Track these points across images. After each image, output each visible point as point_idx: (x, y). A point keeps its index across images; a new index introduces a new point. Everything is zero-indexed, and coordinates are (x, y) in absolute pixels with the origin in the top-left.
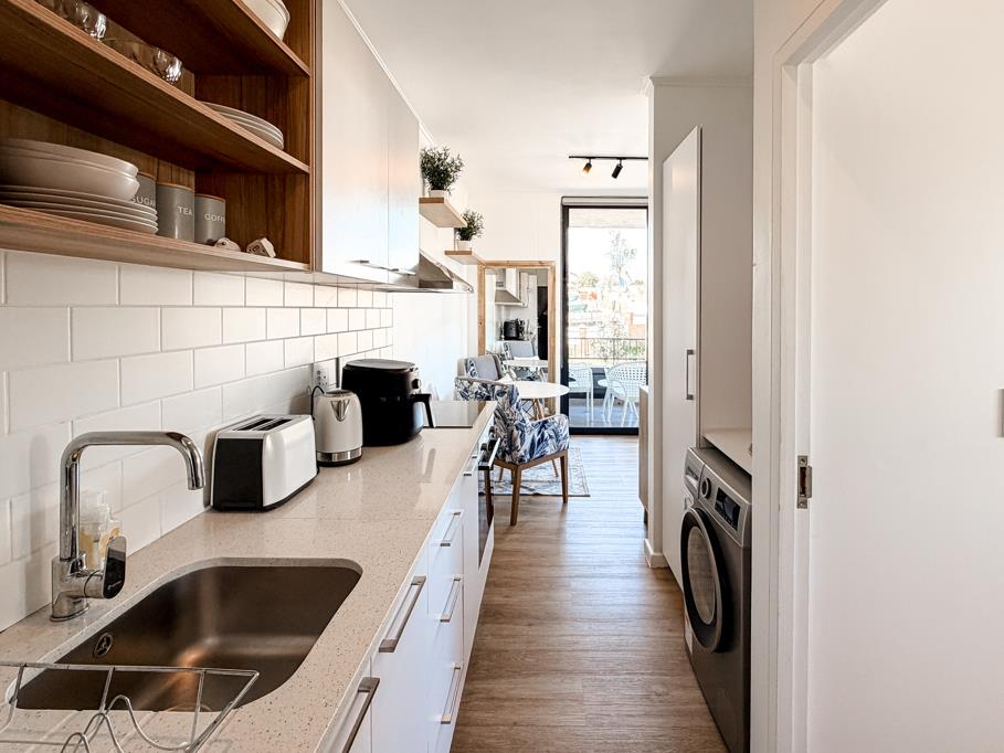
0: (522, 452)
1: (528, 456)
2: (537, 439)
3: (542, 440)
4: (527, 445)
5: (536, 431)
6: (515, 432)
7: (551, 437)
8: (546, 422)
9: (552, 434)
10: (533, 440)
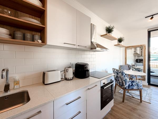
0: (125, 86)
1: (128, 88)
2: (130, 84)
3: (132, 85)
4: (127, 85)
5: (130, 83)
6: (124, 82)
7: (135, 85)
8: (134, 81)
9: (136, 84)
10: (129, 85)
